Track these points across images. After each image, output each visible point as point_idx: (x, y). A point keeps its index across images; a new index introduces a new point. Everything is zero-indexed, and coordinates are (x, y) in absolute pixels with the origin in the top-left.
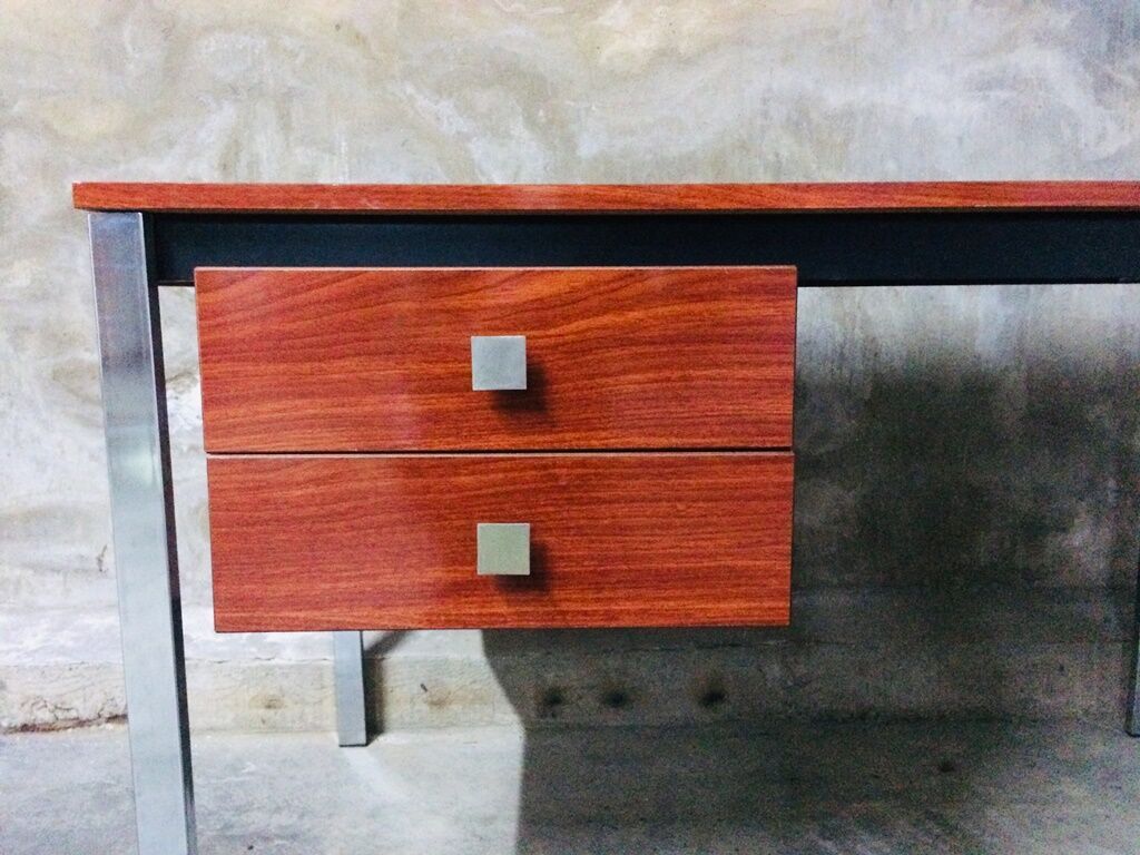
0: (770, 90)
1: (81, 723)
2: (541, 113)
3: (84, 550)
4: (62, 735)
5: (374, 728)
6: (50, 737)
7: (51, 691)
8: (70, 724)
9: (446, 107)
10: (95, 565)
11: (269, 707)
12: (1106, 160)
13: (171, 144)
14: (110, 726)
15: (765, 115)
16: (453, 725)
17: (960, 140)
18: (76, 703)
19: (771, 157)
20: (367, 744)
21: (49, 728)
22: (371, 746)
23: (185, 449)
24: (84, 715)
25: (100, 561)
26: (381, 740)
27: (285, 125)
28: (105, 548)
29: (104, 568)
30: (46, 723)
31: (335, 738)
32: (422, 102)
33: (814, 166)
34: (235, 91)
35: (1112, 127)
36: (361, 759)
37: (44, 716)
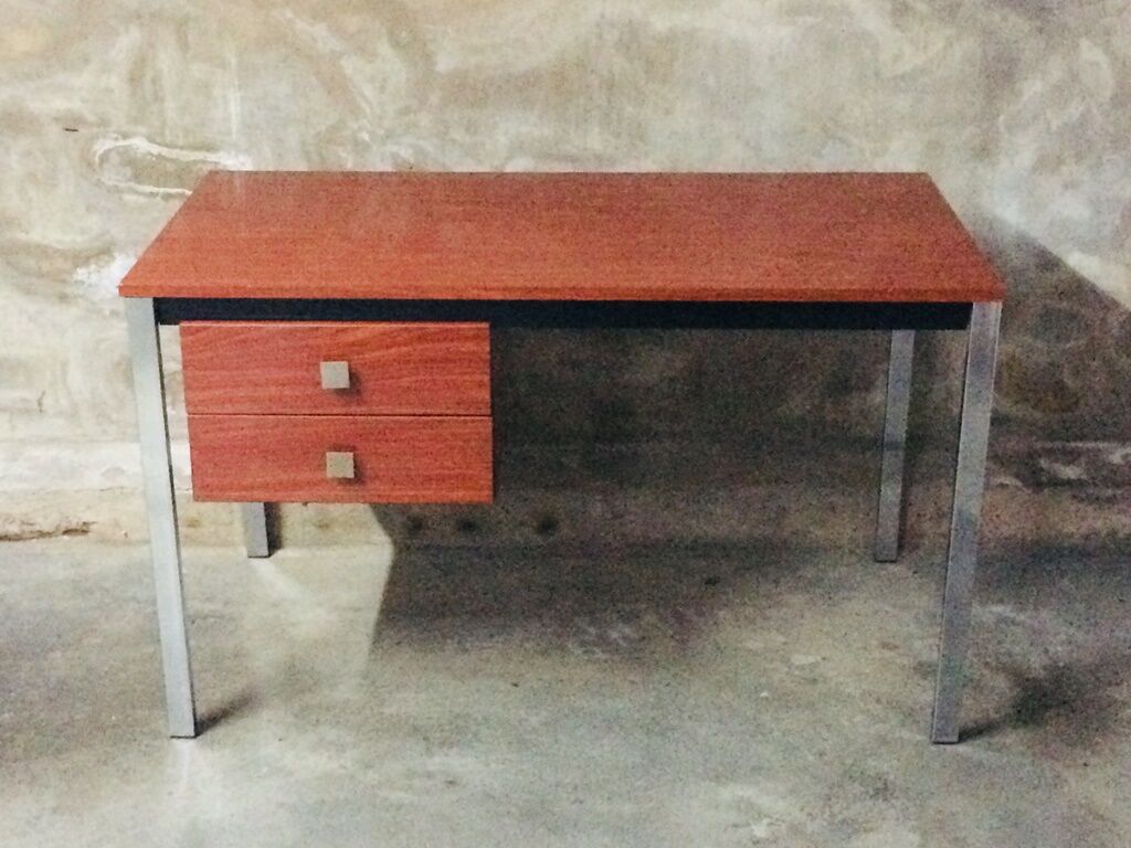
0: (603, 16)
1: (42, 534)
2: (404, 34)
3: (26, 394)
4: (28, 544)
5: (274, 543)
6: (19, 545)
7: (18, 511)
8: (35, 535)
9: (320, 30)
10: (36, 406)
11: (190, 526)
12: (902, 77)
13: (87, 61)
14: (66, 537)
15: (600, 36)
16: (336, 543)
17: (772, 58)
18: (40, 520)
19: (605, 73)
20: (270, 555)
21: (18, 538)
22: (271, 558)
23: (107, 313)
24: (46, 528)
25: (40, 404)
26: (280, 554)
27: (184, 46)
28: (44, 393)
29: (43, 409)
30: (16, 535)
31: (243, 551)
32: (300, 25)
33: (643, 82)
34: (139, 17)
35: (908, 50)
36: (266, 568)
37: (14, 529)
